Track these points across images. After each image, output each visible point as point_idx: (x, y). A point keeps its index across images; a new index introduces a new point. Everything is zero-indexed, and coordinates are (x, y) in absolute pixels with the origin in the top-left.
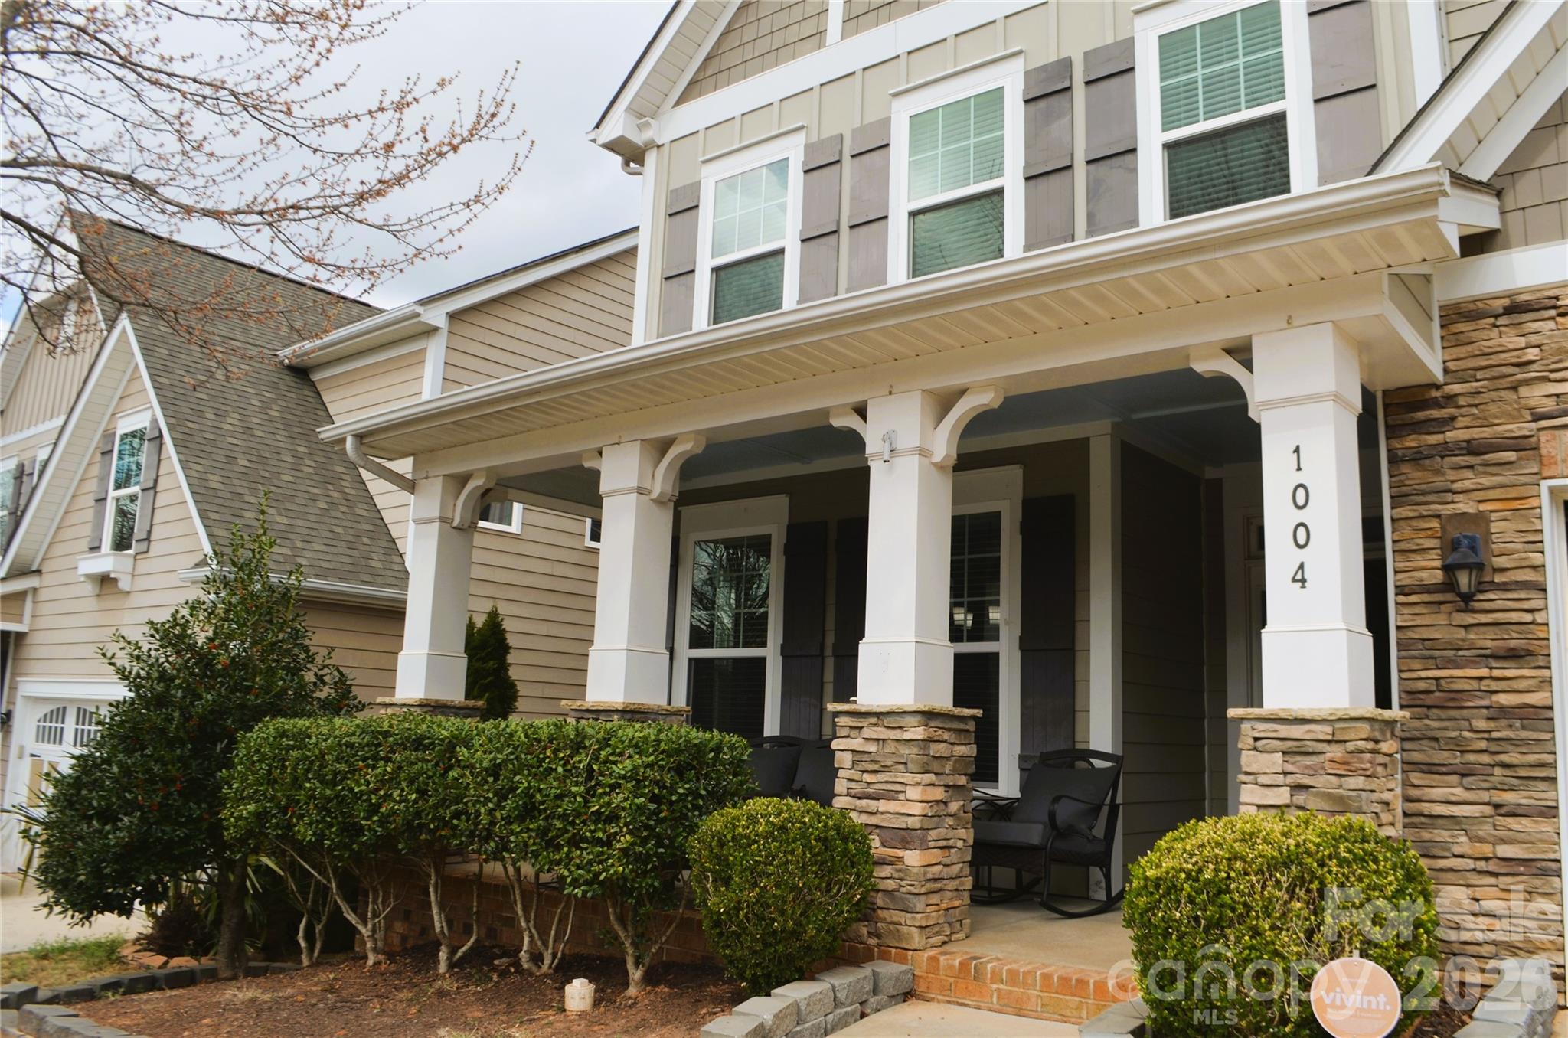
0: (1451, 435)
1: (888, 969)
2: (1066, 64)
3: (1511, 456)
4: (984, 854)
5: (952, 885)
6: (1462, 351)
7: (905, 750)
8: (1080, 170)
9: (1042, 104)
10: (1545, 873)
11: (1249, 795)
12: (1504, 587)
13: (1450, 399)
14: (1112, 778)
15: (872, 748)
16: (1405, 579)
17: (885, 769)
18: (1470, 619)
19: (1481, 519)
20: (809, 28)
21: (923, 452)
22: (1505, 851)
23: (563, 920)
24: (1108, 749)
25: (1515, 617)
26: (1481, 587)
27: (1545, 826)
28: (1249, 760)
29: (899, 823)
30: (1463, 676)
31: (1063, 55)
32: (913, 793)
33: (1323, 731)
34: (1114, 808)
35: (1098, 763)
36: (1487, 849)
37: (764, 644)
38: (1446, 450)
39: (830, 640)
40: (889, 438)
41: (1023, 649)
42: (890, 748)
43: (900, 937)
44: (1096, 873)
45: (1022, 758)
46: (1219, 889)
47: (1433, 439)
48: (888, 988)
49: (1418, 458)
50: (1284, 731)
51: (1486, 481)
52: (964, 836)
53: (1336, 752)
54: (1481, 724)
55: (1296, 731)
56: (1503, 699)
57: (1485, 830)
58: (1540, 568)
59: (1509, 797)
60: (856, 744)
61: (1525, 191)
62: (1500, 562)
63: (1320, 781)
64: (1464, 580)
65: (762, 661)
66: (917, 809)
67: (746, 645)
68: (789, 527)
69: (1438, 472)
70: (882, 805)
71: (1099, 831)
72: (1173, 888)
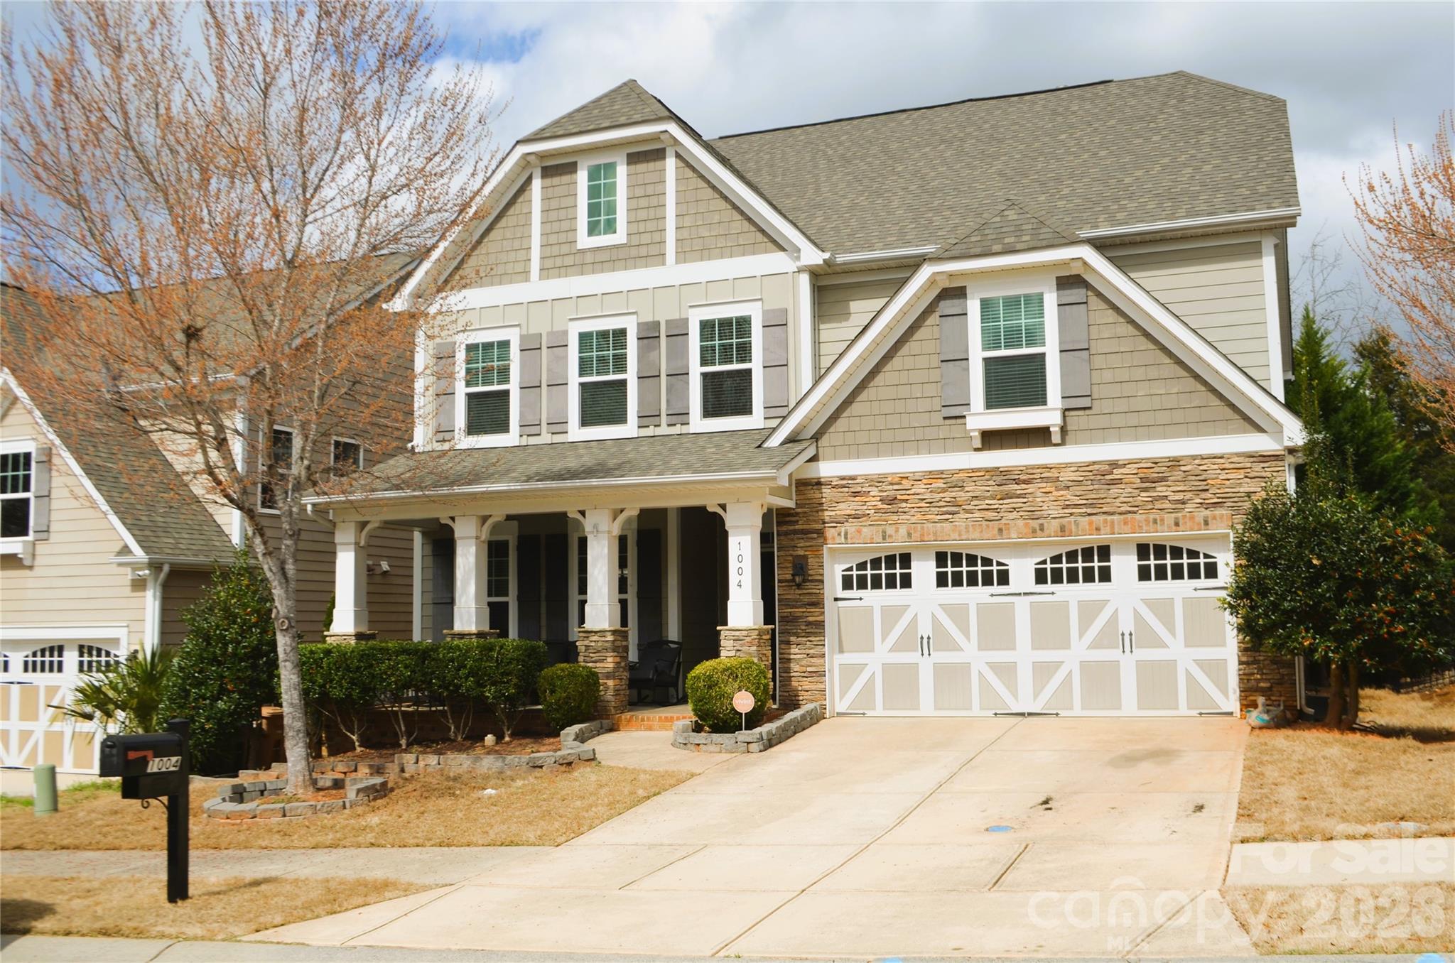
0: (797, 527)
1: (605, 722)
2: (658, 323)
3: (815, 536)
4: (632, 683)
5: (622, 692)
6: (802, 497)
7: (606, 644)
8: (663, 378)
9: (645, 341)
10: (821, 676)
11: (723, 653)
12: (812, 581)
13: (797, 514)
14: (678, 651)
15: (593, 644)
16: (782, 577)
17: (599, 652)
18: (800, 592)
19: (805, 557)
20: (519, 267)
21: (609, 532)
22: (809, 669)
23: (467, 718)
24: (676, 640)
25: (814, 591)
26: (805, 581)
27: (822, 660)
28: (723, 643)
29: (606, 671)
30: (798, 611)
31: (656, 319)
32: (610, 660)
33: (745, 633)
34: (679, 664)
35: (672, 646)
36: (804, 669)
37: (507, 595)
38: (795, 532)
39: (543, 593)
40: (595, 526)
41: (639, 597)
42: (600, 644)
43: (607, 711)
44: (672, 690)
45: (639, 645)
46: (710, 677)
47: (792, 528)
48: (606, 727)
49: (786, 534)
50: (734, 633)
51: (808, 544)
52: (626, 675)
53: (748, 639)
54: (803, 627)
55: (737, 633)
56: (811, 619)
57: (804, 662)
58: (822, 575)
59: (811, 652)
60: (586, 643)
61: (824, 441)
62: (810, 572)
63: (744, 648)
64: (798, 579)
65: (507, 603)
66: (611, 665)
67: (497, 595)
68: (519, 537)
69: (793, 540)
70: (598, 665)
71: (673, 673)
72: (699, 678)
